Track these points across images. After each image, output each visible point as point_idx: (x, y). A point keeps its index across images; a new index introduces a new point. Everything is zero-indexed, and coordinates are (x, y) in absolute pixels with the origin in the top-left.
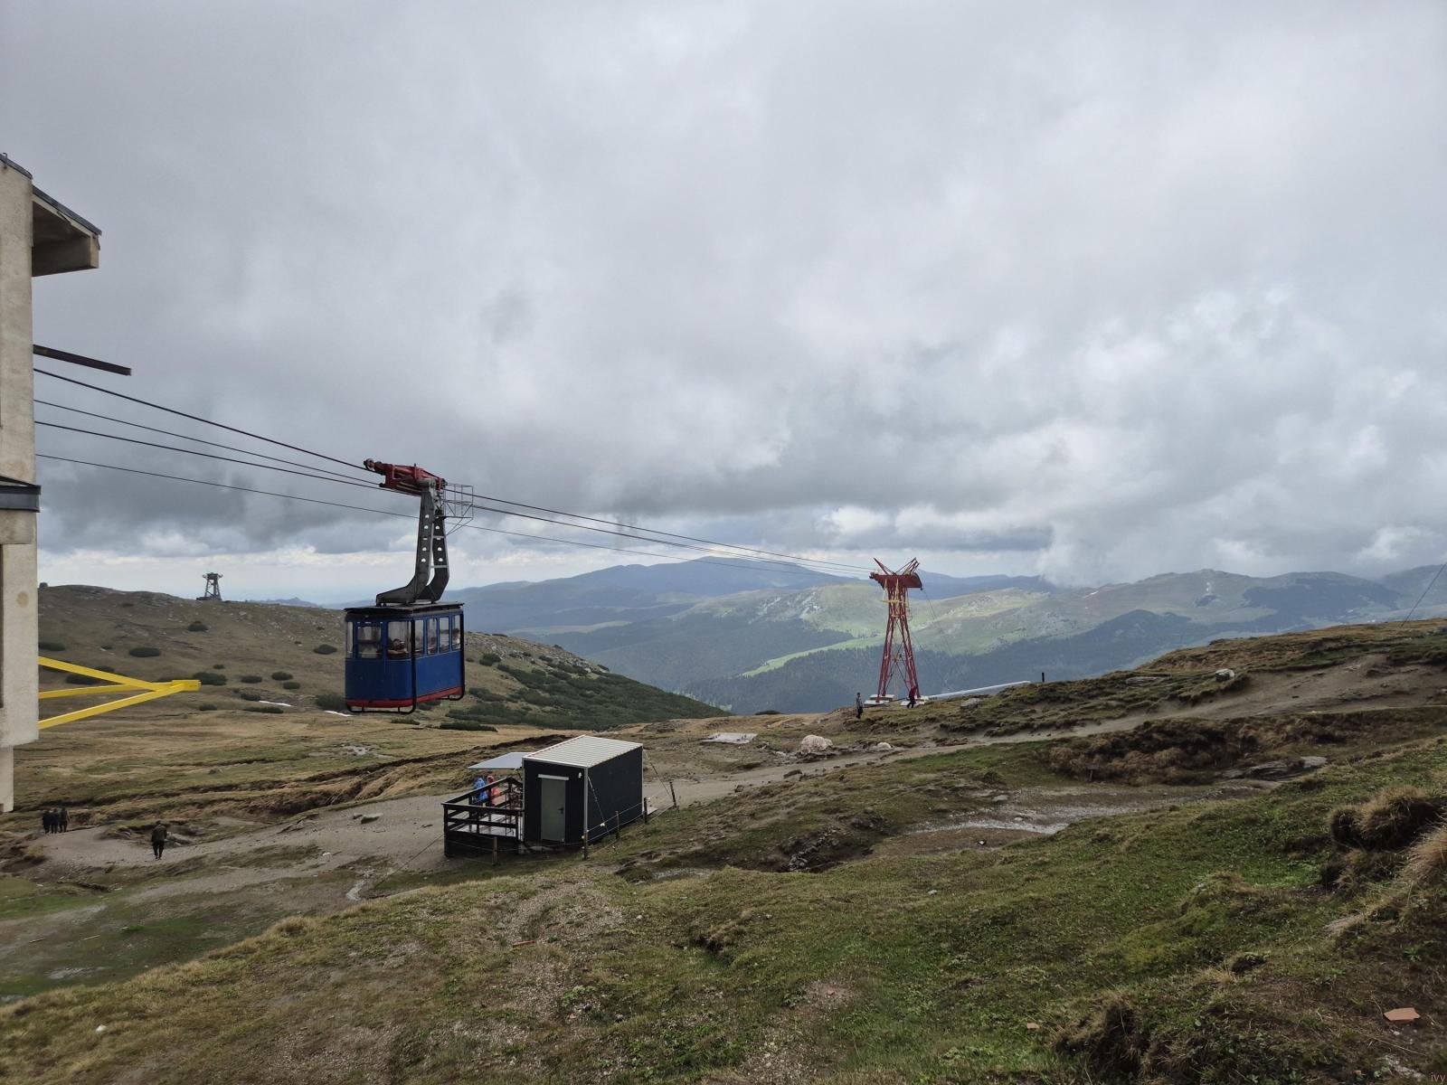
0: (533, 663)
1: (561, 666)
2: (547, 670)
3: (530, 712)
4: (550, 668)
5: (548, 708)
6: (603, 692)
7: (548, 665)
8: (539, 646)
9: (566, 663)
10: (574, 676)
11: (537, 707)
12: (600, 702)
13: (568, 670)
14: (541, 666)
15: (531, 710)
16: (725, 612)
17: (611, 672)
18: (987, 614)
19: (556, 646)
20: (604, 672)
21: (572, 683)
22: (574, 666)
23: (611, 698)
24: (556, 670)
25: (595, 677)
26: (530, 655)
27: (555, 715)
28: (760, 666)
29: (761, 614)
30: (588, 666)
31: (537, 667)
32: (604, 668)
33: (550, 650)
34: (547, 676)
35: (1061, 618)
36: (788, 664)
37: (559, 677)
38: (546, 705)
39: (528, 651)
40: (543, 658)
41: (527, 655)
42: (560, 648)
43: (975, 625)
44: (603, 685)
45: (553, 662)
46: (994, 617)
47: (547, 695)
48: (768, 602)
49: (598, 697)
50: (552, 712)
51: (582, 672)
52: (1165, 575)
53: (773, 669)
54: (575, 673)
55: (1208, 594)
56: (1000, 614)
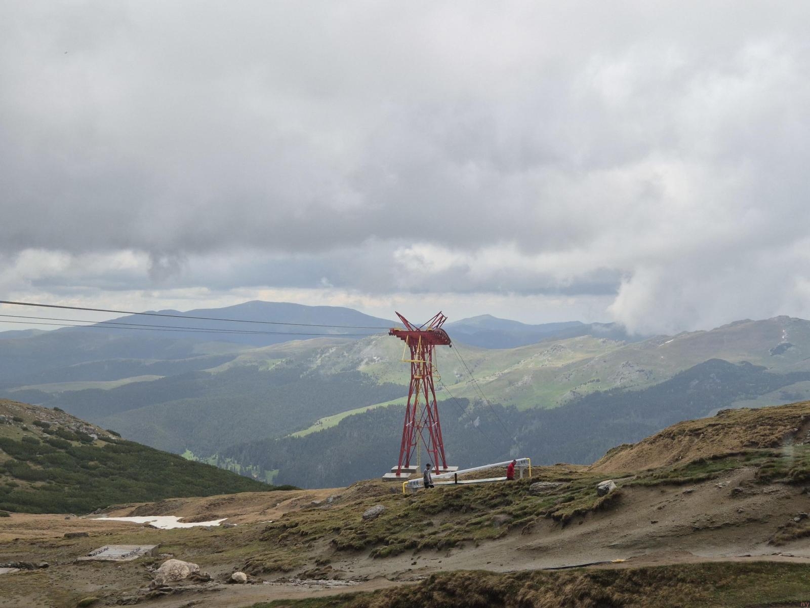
0: (25, 429)
1: (60, 433)
2: (42, 438)
3: (16, 489)
4: (46, 435)
5: (39, 484)
6: (110, 463)
7: (44, 432)
8: (34, 409)
9: (67, 429)
10: (75, 444)
11: (24, 482)
12: (105, 475)
13: (68, 436)
14: (36, 433)
15: (18, 486)
16: (273, 365)
17: (123, 438)
18: (560, 364)
19: (56, 409)
20: (114, 438)
21: (72, 453)
22: (77, 432)
23: (120, 469)
24: (54, 437)
25: (102, 444)
26: (21, 420)
27: (47, 492)
28: (311, 425)
29: (314, 366)
30: (94, 432)
31: (30, 435)
32: (114, 434)
33: (48, 413)
34: (42, 444)
35: (637, 368)
36: (344, 422)
37: (56, 446)
38: (36, 480)
39: (19, 416)
40: (37, 424)
41: (17, 420)
42: (61, 411)
43: (545, 377)
44: (111, 454)
45: (50, 429)
46: (567, 367)
47: (39, 468)
48: (323, 352)
49: (102, 467)
50: (44, 488)
51: (85, 439)
52: (741, 322)
53: (326, 428)
54: (78, 440)
55: (783, 342)
56: (573, 364)
